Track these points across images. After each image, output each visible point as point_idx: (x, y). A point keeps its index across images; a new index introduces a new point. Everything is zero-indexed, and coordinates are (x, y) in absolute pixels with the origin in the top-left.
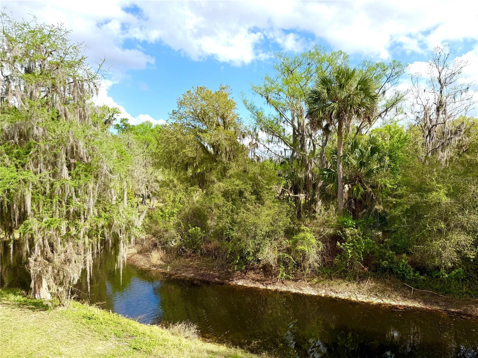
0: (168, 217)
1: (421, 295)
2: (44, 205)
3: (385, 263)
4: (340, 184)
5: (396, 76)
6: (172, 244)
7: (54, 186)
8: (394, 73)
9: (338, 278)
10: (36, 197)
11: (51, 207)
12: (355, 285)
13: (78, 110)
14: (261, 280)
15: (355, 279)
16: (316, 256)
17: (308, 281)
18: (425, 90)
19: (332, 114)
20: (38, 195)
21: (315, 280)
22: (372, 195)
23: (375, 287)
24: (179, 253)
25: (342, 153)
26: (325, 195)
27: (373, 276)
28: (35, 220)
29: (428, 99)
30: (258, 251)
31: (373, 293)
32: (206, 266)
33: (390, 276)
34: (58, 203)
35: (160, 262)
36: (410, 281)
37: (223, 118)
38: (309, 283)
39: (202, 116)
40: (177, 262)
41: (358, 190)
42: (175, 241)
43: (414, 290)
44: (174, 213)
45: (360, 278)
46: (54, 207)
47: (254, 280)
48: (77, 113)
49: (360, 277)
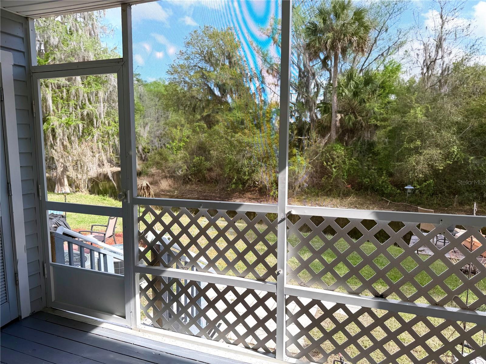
0: (176, 150)
1: (396, 206)
3: (366, 181)
4: (333, 114)
5: (398, 12)
6: (179, 173)
8: (396, 10)
9: (325, 195)
10: (55, 99)
12: (338, 201)
14: (256, 199)
15: (339, 196)
16: (305, 176)
17: (297, 198)
18: (427, 27)
19: (327, 43)
20: (57, 98)
21: (304, 197)
22: (362, 123)
23: (356, 201)
24: (186, 180)
25: (336, 85)
26: (320, 128)
27: (356, 193)
28: (56, 118)
29: (429, 37)
30: (253, 171)
31: (353, 205)
32: (209, 190)
33: (371, 193)
34: (74, 105)
35: (167, 188)
36: (388, 196)
37: (229, 57)
39: (209, 58)
40: (183, 187)
41: (350, 119)
42: (182, 171)
43: (390, 202)
44: (180, 147)
46: (71, 108)
47: (250, 198)
49: (344, 194)
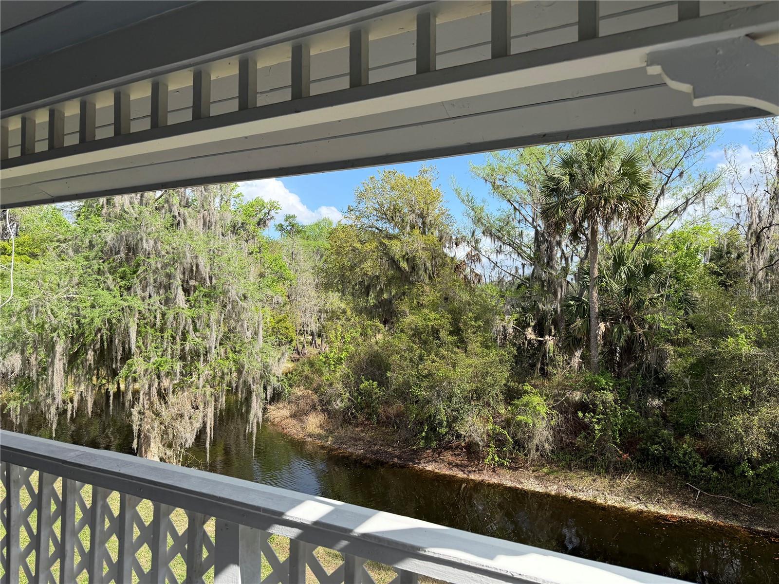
0: (334, 365)
1: (711, 502)
2: (152, 342)
3: (656, 449)
4: (593, 321)
5: (700, 148)
6: (337, 405)
7: (166, 316)
8: (696, 144)
9: (581, 468)
10: (143, 329)
11: (162, 344)
12: (606, 481)
13: (202, 215)
14: (462, 466)
15: (607, 472)
16: (546, 433)
17: (533, 471)
18: (751, 169)
19: (575, 212)
20: (145, 327)
21: (545, 470)
22: (643, 341)
23: (639, 486)
24: (346, 418)
25: (596, 273)
26: (570, 339)
27: (638, 468)
28: (141, 360)
29: (756, 184)
30: (455, 419)
31: (633, 495)
32: (382, 440)
33: (665, 470)
34: (170, 338)
35: (318, 431)
36: (697, 480)
37: (421, 216)
38: (535, 474)
39: (391, 214)
40: (342, 432)
41: (621, 332)
42: (342, 401)
43: (701, 494)
44: (341, 359)
45: (618, 470)
46: (165, 343)
47: (451, 464)
48: (200, 219)
49: (616, 469)
